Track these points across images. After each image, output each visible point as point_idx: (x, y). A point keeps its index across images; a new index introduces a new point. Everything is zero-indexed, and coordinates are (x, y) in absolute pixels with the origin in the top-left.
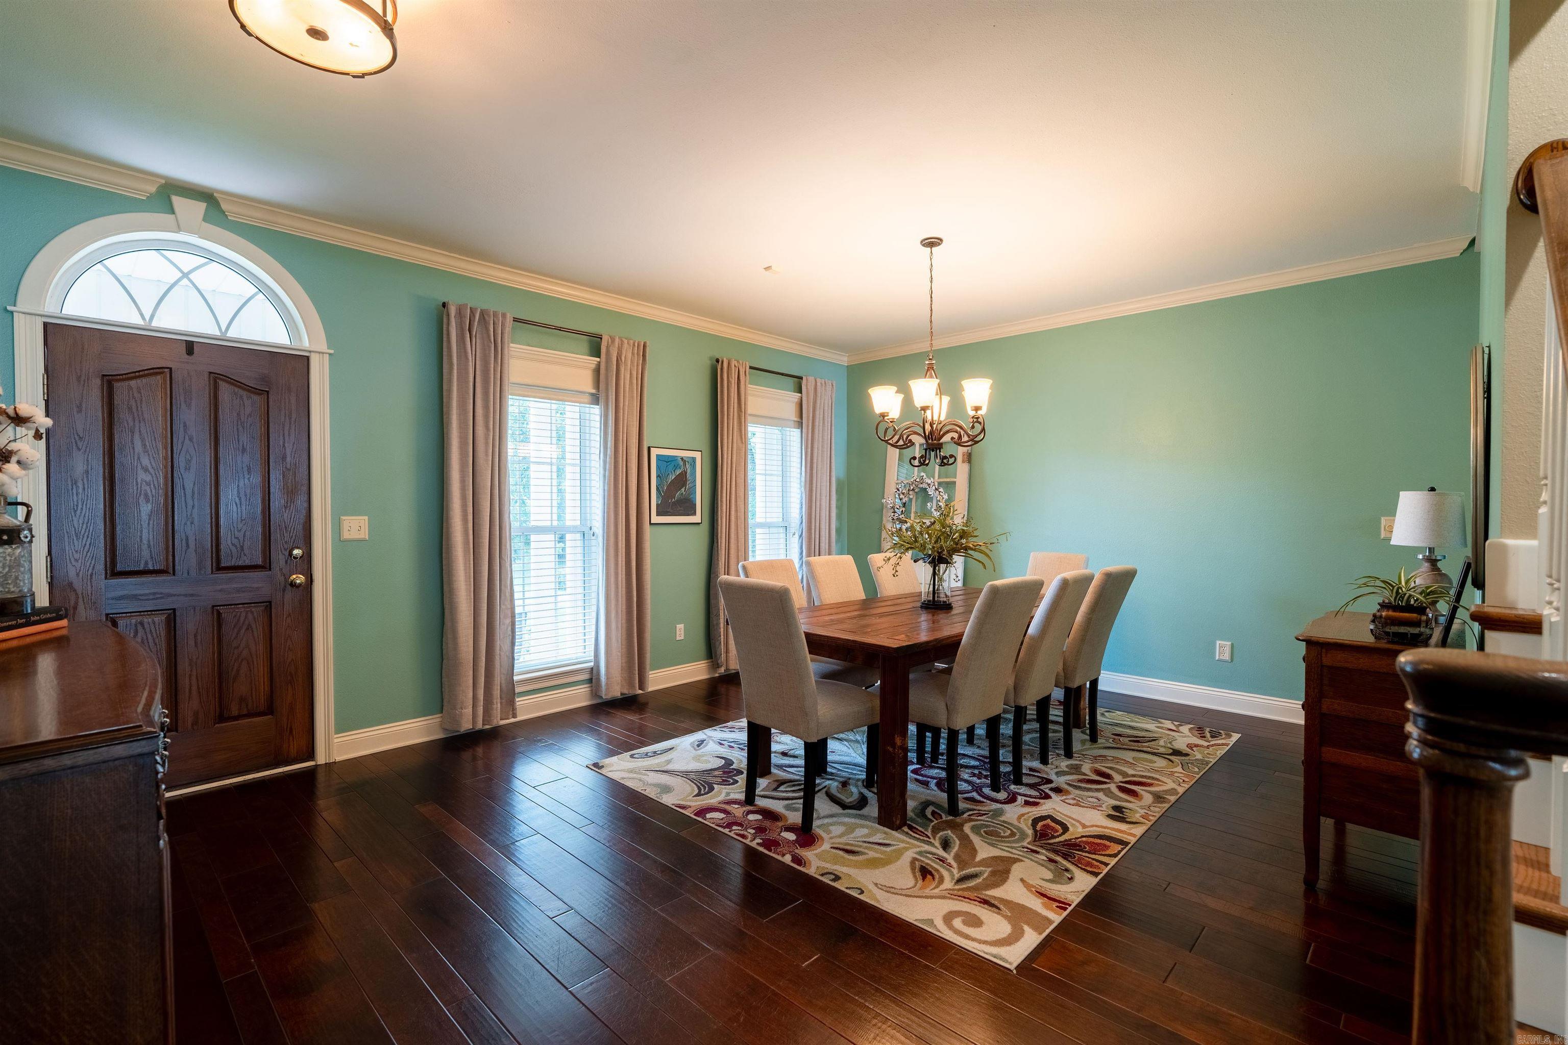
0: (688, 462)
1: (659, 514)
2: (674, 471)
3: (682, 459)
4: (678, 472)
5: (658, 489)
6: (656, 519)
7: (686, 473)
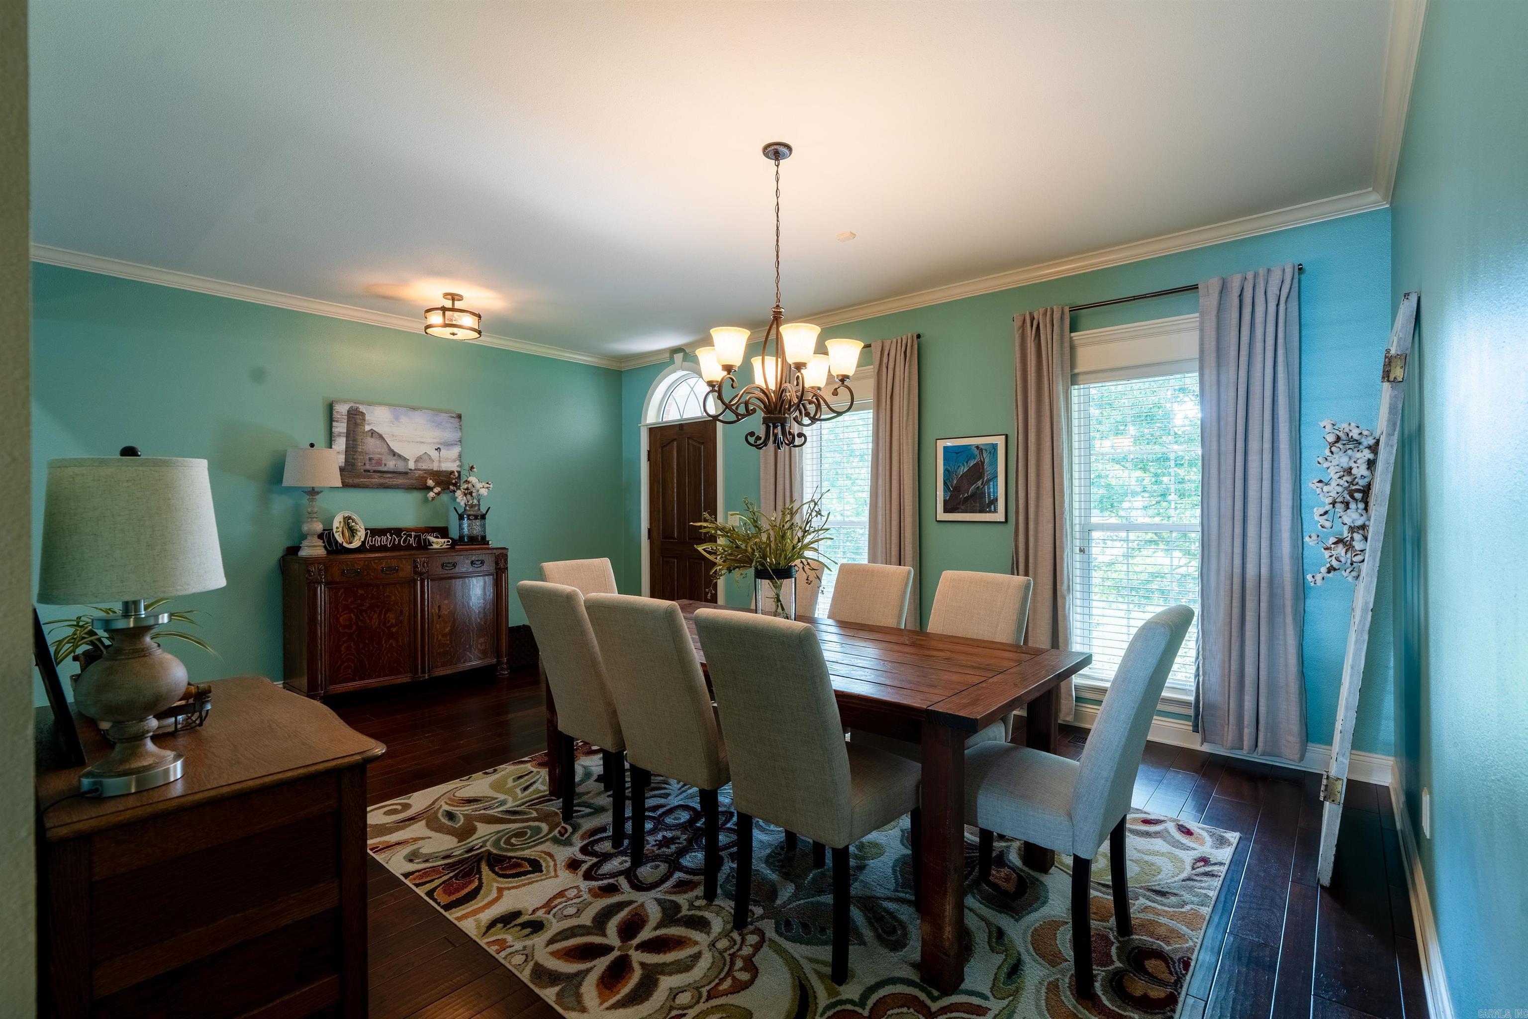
0: (986, 450)
1: (947, 510)
2: (967, 462)
3: (977, 447)
4: (972, 463)
5: (945, 483)
6: (942, 516)
7: (983, 463)
